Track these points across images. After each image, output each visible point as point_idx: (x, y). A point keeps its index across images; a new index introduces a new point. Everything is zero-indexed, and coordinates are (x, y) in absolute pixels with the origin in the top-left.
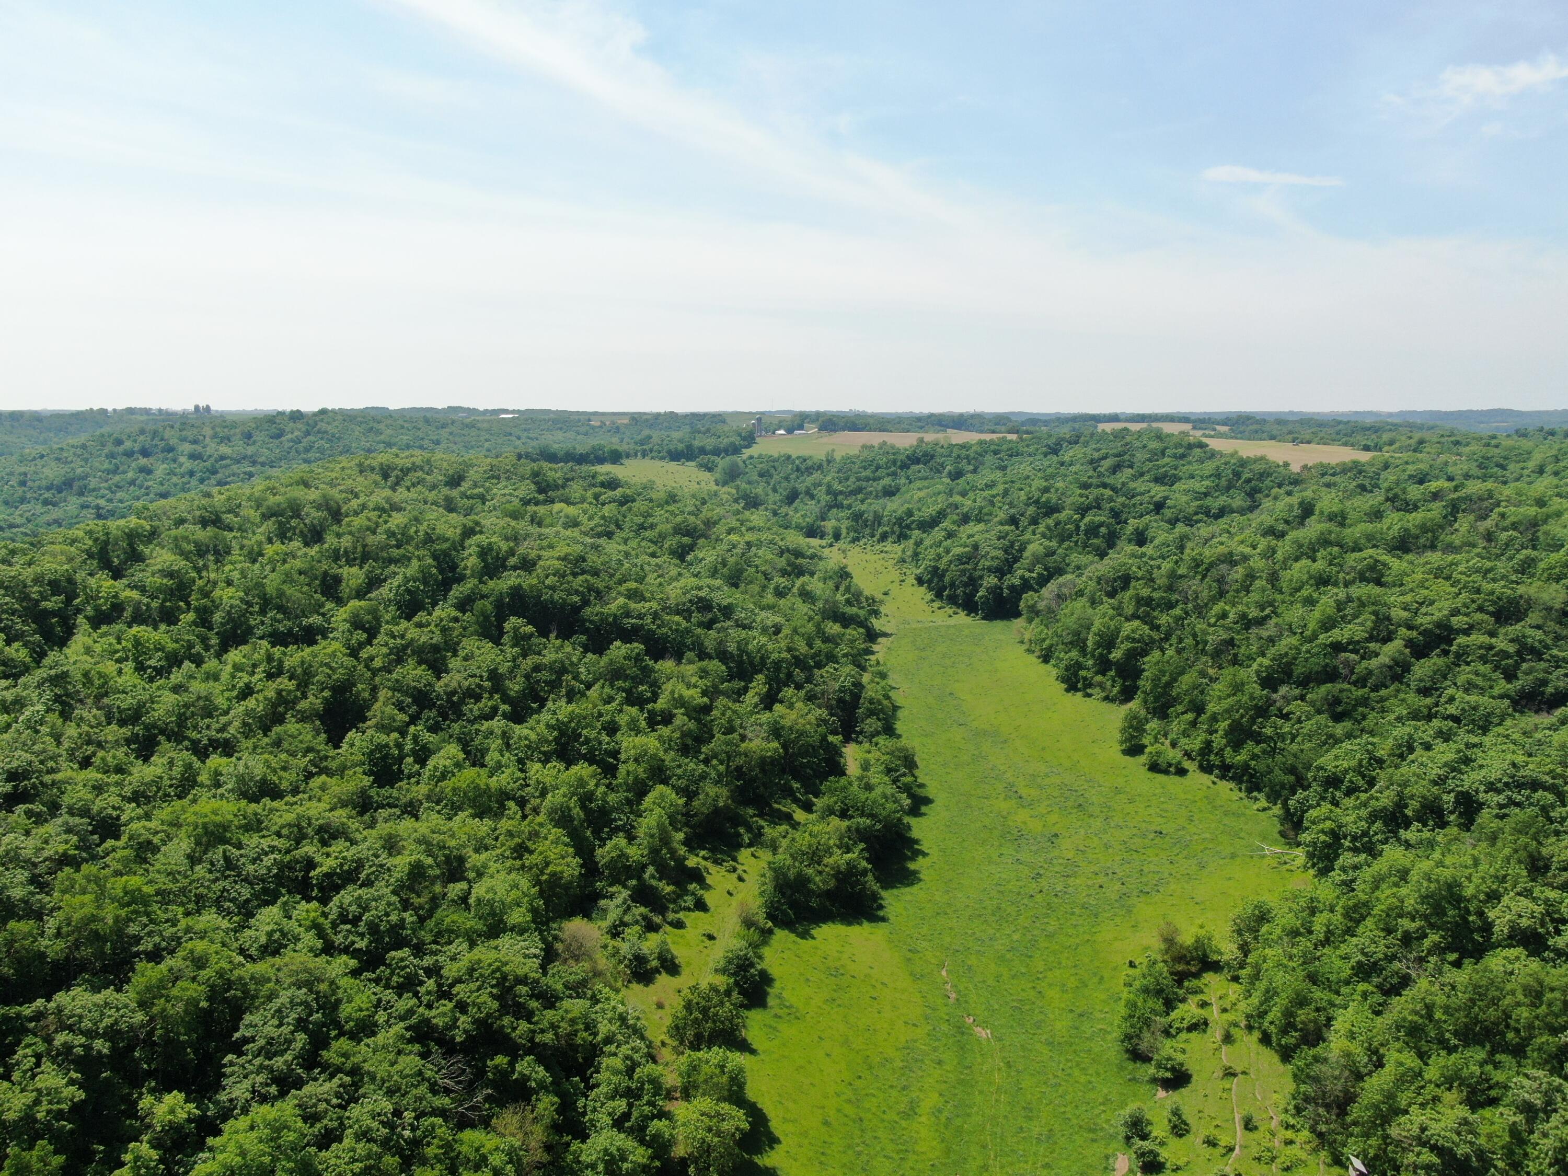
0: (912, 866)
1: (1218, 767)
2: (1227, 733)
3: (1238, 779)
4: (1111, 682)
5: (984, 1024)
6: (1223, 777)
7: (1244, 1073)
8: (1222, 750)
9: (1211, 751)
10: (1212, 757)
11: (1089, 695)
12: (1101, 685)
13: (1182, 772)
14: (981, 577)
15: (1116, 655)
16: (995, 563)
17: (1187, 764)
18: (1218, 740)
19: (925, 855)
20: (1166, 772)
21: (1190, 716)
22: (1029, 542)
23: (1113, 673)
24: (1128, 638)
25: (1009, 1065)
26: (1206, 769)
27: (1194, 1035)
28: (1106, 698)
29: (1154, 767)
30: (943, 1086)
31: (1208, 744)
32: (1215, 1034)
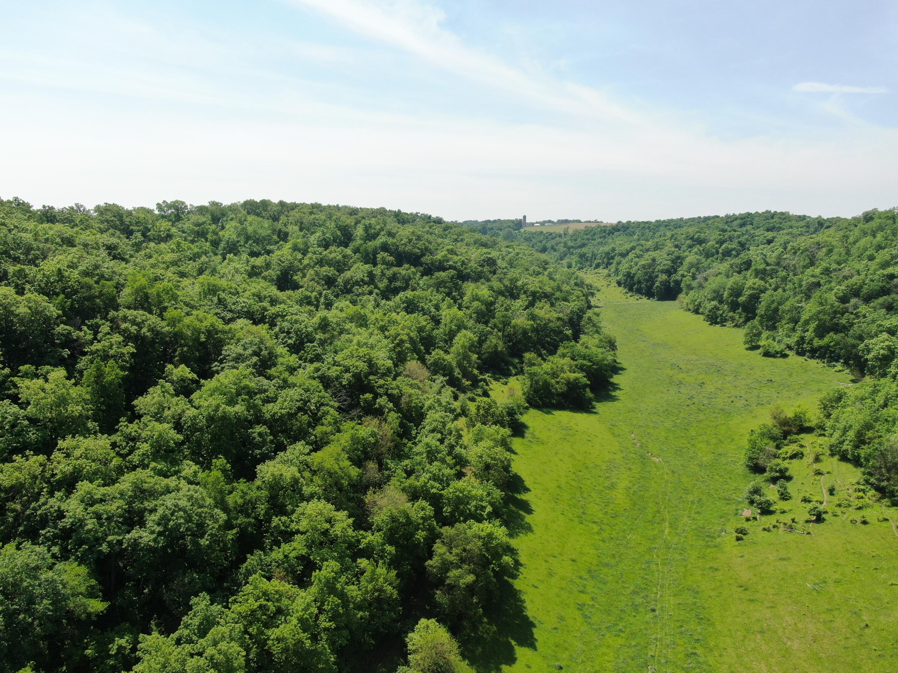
0: (613, 394)
1: (809, 351)
2: (815, 331)
3: (821, 357)
4: (739, 316)
5: (658, 456)
6: (812, 357)
7: (828, 473)
8: (812, 340)
9: (804, 343)
10: (805, 346)
11: (725, 326)
12: (733, 319)
13: (785, 356)
14: (657, 276)
15: (742, 299)
16: (666, 267)
17: (787, 352)
18: (809, 335)
19: (620, 389)
20: (773, 356)
21: (791, 325)
22: (687, 256)
23: (740, 310)
24: (750, 288)
25: (673, 472)
26: (801, 353)
27: (794, 461)
28: (736, 326)
29: (767, 354)
30: (632, 479)
31: (802, 338)
32: (809, 458)
